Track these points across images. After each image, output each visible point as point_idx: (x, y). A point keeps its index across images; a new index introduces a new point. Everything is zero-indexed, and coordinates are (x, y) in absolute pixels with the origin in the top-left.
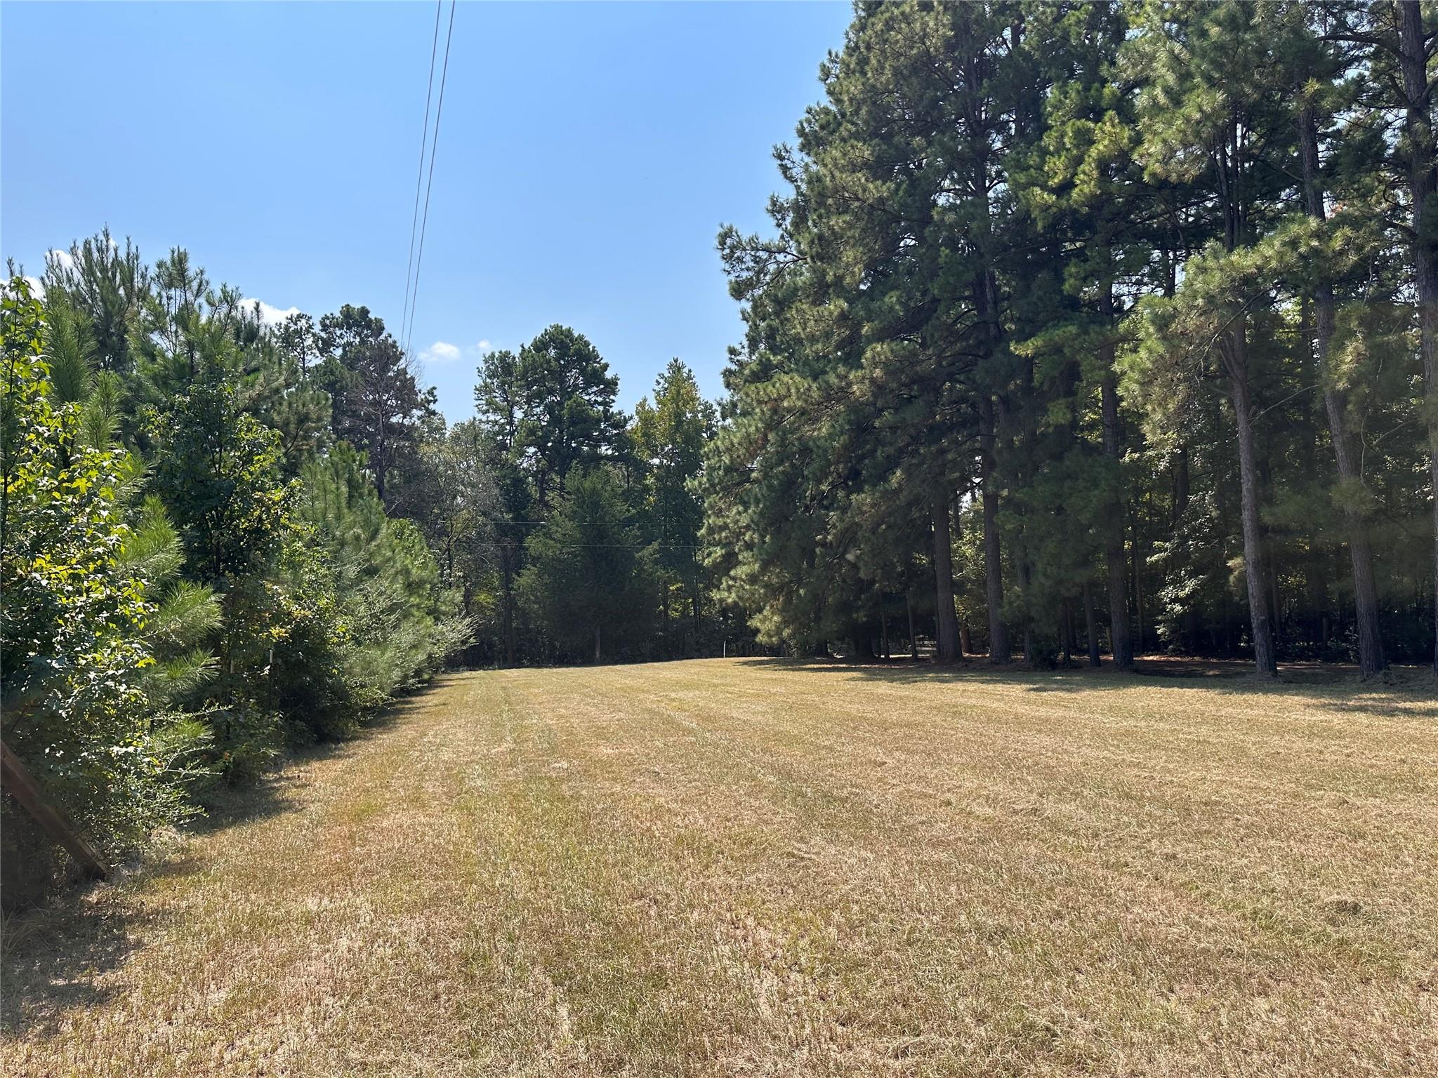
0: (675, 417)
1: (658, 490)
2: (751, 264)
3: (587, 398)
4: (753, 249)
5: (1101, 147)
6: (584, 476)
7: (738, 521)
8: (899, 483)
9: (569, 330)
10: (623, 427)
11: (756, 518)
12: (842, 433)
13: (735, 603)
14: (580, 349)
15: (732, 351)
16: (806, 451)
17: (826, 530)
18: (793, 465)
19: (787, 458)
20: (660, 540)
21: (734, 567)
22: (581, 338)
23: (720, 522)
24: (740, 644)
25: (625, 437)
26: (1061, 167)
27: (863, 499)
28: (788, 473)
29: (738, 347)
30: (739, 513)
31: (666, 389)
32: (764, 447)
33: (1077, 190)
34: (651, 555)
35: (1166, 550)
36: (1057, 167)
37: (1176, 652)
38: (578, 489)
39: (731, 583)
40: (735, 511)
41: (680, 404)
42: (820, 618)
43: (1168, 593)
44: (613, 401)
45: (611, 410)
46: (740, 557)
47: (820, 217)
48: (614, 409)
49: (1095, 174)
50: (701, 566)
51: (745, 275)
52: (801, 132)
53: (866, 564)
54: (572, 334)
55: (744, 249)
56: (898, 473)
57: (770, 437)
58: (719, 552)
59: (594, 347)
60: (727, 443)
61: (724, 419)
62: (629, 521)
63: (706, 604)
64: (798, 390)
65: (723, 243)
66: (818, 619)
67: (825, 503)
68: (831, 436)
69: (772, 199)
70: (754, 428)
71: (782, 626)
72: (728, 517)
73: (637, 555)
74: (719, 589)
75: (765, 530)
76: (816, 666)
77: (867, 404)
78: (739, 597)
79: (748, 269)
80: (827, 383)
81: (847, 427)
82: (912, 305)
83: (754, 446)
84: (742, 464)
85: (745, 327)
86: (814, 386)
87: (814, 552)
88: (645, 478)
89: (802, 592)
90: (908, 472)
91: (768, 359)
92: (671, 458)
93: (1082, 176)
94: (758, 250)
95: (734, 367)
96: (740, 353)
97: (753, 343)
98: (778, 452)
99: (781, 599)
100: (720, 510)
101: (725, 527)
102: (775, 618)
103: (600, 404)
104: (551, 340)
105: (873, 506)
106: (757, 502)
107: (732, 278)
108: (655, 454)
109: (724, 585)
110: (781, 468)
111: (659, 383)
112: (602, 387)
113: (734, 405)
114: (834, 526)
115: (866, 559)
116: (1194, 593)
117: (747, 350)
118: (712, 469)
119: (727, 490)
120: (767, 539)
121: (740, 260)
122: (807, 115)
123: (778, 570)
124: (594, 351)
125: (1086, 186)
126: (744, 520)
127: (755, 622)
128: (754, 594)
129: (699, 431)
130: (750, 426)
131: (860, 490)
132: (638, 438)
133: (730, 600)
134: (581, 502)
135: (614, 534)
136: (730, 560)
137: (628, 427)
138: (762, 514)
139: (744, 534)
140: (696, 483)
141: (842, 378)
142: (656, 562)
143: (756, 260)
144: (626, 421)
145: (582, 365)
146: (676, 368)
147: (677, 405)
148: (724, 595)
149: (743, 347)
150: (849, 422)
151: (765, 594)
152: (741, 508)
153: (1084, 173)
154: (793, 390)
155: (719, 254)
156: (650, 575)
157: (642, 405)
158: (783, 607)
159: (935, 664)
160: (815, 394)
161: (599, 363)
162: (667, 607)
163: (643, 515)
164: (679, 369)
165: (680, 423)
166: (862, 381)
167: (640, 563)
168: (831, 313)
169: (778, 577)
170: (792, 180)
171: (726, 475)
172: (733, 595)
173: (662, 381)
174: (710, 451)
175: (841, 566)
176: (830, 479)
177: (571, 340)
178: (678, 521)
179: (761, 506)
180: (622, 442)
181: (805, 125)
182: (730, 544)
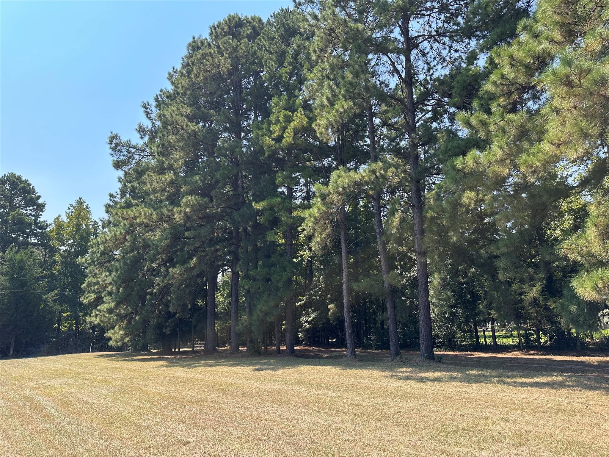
0: (76, 226)
1: (62, 263)
2: (126, 153)
3: (25, 212)
4: (127, 146)
5: (295, 123)
6: (16, 253)
7: (105, 280)
8: (195, 265)
9: (19, 176)
10: (45, 229)
11: (115, 279)
12: (166, 238)
13: (99, 324)
14: (24, 187)
15: (111, 196)
16: (146, 246)
17: (153, 286)
18: (138, 253)
19: (136, 249)
20: (59, 289)
21: (100, 305)
22: (26, 181)
23: (95, 280)
24: (100, 345)
25: (46, 234)
26: (278, 129)
27: (176, 271)
28: (136, 257)
29: (115, 194)
30: (106, 276)
31: (73, 212)
32: (123, 243)
33: (284, 140)
34: (53, 297)
35: (303, 300)
36: (276, 129)
37: (306, 345)
38: (12, 259)
39: (97, 313)
40: (104, 275)
41: (80, 220)
42: (146, 332)
43: (303, 319)
44: (41, 215)
45: (39, 219)
46: (104, 299)
47: (164, 135)
48: (41, 219)
49: (292, 134)
50: (82, 304)
51: (122, 158)
52: (157, 100)
53: (174, 304)
54: (21, 179)
55: (123, 146)
56: (195, 259)
57: (127, 238)
58: (93, 296)
59: (33, 187)
60: (103, 240)
61: (103, 228)
62: (42, 278)
63: (82, 324)
64: (145, 214)
65: (111, 141)
66: (144, 332)
67: (154, 273)
68: (160, 240)
69: (139, 125)
70: (119, 232)
71: (124, 337)
72: (100, 278)
73: (44, 297)
74: (90, 316)
75: (120, 285)
76: (141, 357)
77: (180, 225)
78: (101, 321)
79: (124, 155)
80: (161, 212)
81: (169, 236)
82: (206, 182)
83: (118, 242)
84: (111, 251)
85: (120, 185)
86: (154, 213)
87: (146, 297)
88: (55, 256)
89: (137, 318)
90: (200, 259)
91: (130, 201)
92: (72, 247)
93: (287, 134)
94: (130, 147)
95: (111, 203)
96: (116, 197)
97: (123, 193)
98: (131, 246)
99: (125, 322)
100: (96, 274)
101: (98, 283)
102: (121, 332)
103: (32, 216)
104: (7, 180)
105: (180, 275)
106: (117, 270)
107: (115, 158)
108: (63, 244)
109: (93, 314)
110: (132, 254)
111: (69, 209)
112: (35, 207)
113: (110, 222)
114: (158, 284)
115: (174, 302)
116: (314, 318)
117: (119, 196)
118: (93, 253)
119: (101, 264)
120: (121, 290)
121: (120, 151)
122: (161, 93)
123: (125, 307)
124: (33, 188)
125: (288, 139)
126: (109, 280)
127: (108, 334)
128: (110, 319)
129: (89, 234)
130: (117, 231)
131: (174, 266)
132: (53, 235)
133: (96, 322)
134: (12, 267)
135: (31, 284)
136: (99, 301)
137: (48, 229)
138: (119, 277)
139: (108, 287)
140: (84, 260)
141: (169, 211)
142: (55, 301)
143: (128, 152)
144: (47, 226)
145: (24, 195)
146: (80, 202)
147: (78, 220)
148: (93, 319)
149: (118, 194)
150: (171, 234)
151: (117, 320)
152: (108, 274)
153: (288, 132)
154: (143, 214)
155: (109, 146)
156: (50, 308)
157: (58, 218)
158: (126, 327)
159: (203, 355)
160: (155, 217)
161: (35, 195)
162: (60, 325)
163: (52, 275)
164: (82, 203)
165: (78, 229)
166: (180, 213)
167: (45, 301)
168: (166, 180)
169: (125, 310)
170: (150, 118)
171: (101, 256)
172: (98, 320)
173: (71, 208)
174: (94, 244)
175: (159, 305)
176: (158, 262)
177: (20, 182)
178: (72, 279)
179: (119, 272)
180: (44, 237)
181: (159, 97)
182: (100, 292)
